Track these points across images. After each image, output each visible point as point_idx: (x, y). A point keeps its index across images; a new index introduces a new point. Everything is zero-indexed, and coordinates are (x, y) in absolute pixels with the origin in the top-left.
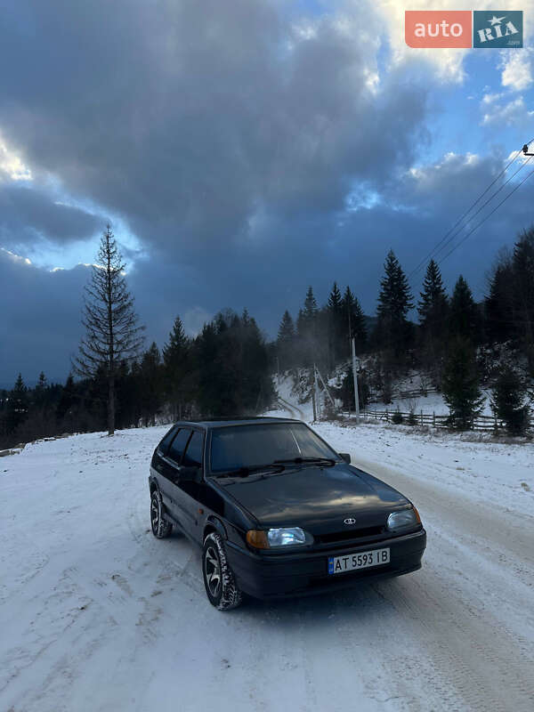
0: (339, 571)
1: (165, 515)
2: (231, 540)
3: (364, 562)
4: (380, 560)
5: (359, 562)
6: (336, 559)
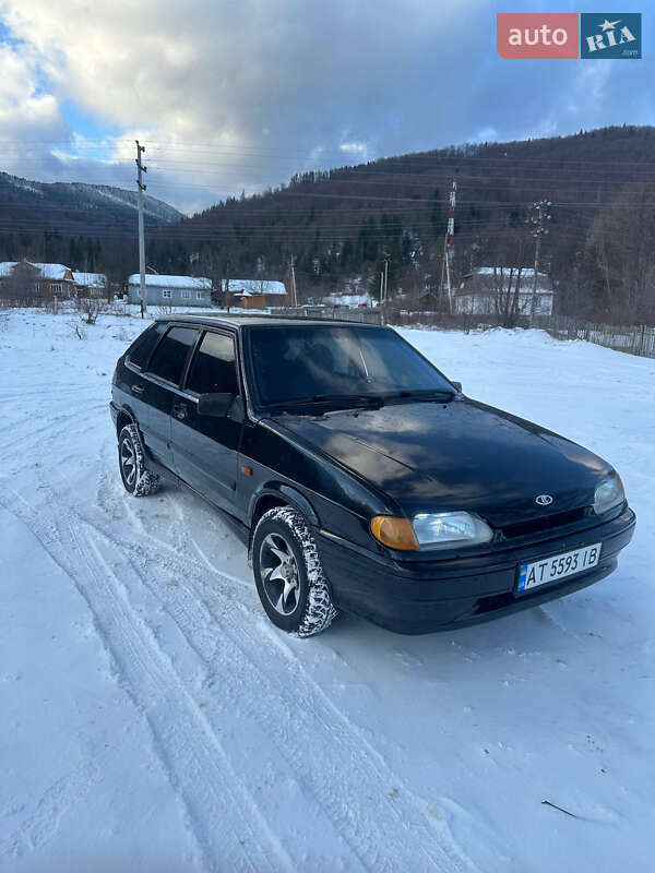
0: (532, 585)
1: (151, 464)
2: (326, 526)
3: (566, 567)
4: (587, 562)
5: (559, 569)
6: (530, 567)
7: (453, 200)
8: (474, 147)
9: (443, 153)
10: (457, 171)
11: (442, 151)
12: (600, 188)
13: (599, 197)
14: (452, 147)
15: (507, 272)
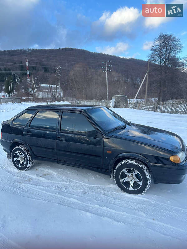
7: (27, 64)
8: (30, 50)
9: (21, 50)
10: (26, 56)
11: (20, 50)
12: (67, 63)
13: (67, 66)
14: (24, 49)
15: (53, 86)
